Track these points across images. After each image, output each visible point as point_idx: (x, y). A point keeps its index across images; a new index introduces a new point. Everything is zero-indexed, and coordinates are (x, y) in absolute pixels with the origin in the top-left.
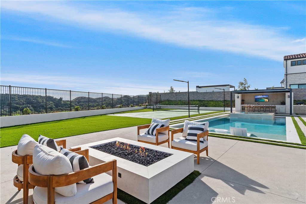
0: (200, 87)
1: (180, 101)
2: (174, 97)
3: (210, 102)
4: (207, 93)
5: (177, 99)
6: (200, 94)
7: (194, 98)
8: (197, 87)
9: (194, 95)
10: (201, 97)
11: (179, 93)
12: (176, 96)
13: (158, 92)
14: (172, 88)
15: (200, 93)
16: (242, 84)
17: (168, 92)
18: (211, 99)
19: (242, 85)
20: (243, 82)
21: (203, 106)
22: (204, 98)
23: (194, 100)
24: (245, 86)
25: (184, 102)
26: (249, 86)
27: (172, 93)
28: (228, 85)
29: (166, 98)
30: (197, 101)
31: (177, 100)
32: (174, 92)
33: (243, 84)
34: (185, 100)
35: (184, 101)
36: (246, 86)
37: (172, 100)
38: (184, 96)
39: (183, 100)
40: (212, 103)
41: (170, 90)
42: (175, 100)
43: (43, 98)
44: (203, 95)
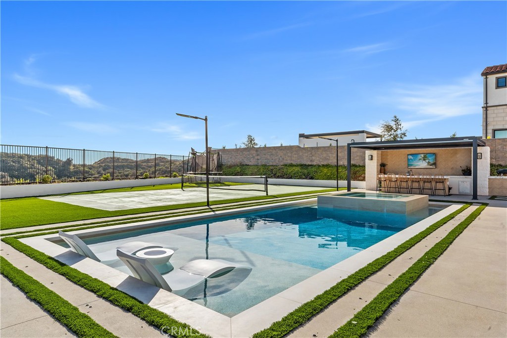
0: (307, 137)
1: (265, 166)
2: (254, 157)
3: (321, 168)
4: (317, 148)
5: (259, 161)
6: (304, 151)
7: (291, 160)
8: (301, 136)
9: (292, 153)
10: (305, 159)
11: (265, 148)
12: (258, 155)
13: (224, 148)
14: (252, 138)
15: (304, 148)
16: (389, 128)
17: (243, 146)
18: (325, 163)
19: (389, 131)
20: (393, 124)
21: (306, 178)
22: (311, 161)
23: (291, 165)
24: (396, 133)
25: (272, 168)
26: (404, 134)
27: (250, 148)
28: (363, 132)
29: (238, 160)
30: (297, 166)
31: (260, 164)
32: (255, 147)
33: (392, 128)
34: (274, 164)
35: (272, 166)
36: (399, 132)
37: (250, 163)
38: (272, 155)
39: (271, 164)
40: (325, 170)
41: (247, 143)
42: (256, 163)
43: (33, 160)
44: (309, 153)
